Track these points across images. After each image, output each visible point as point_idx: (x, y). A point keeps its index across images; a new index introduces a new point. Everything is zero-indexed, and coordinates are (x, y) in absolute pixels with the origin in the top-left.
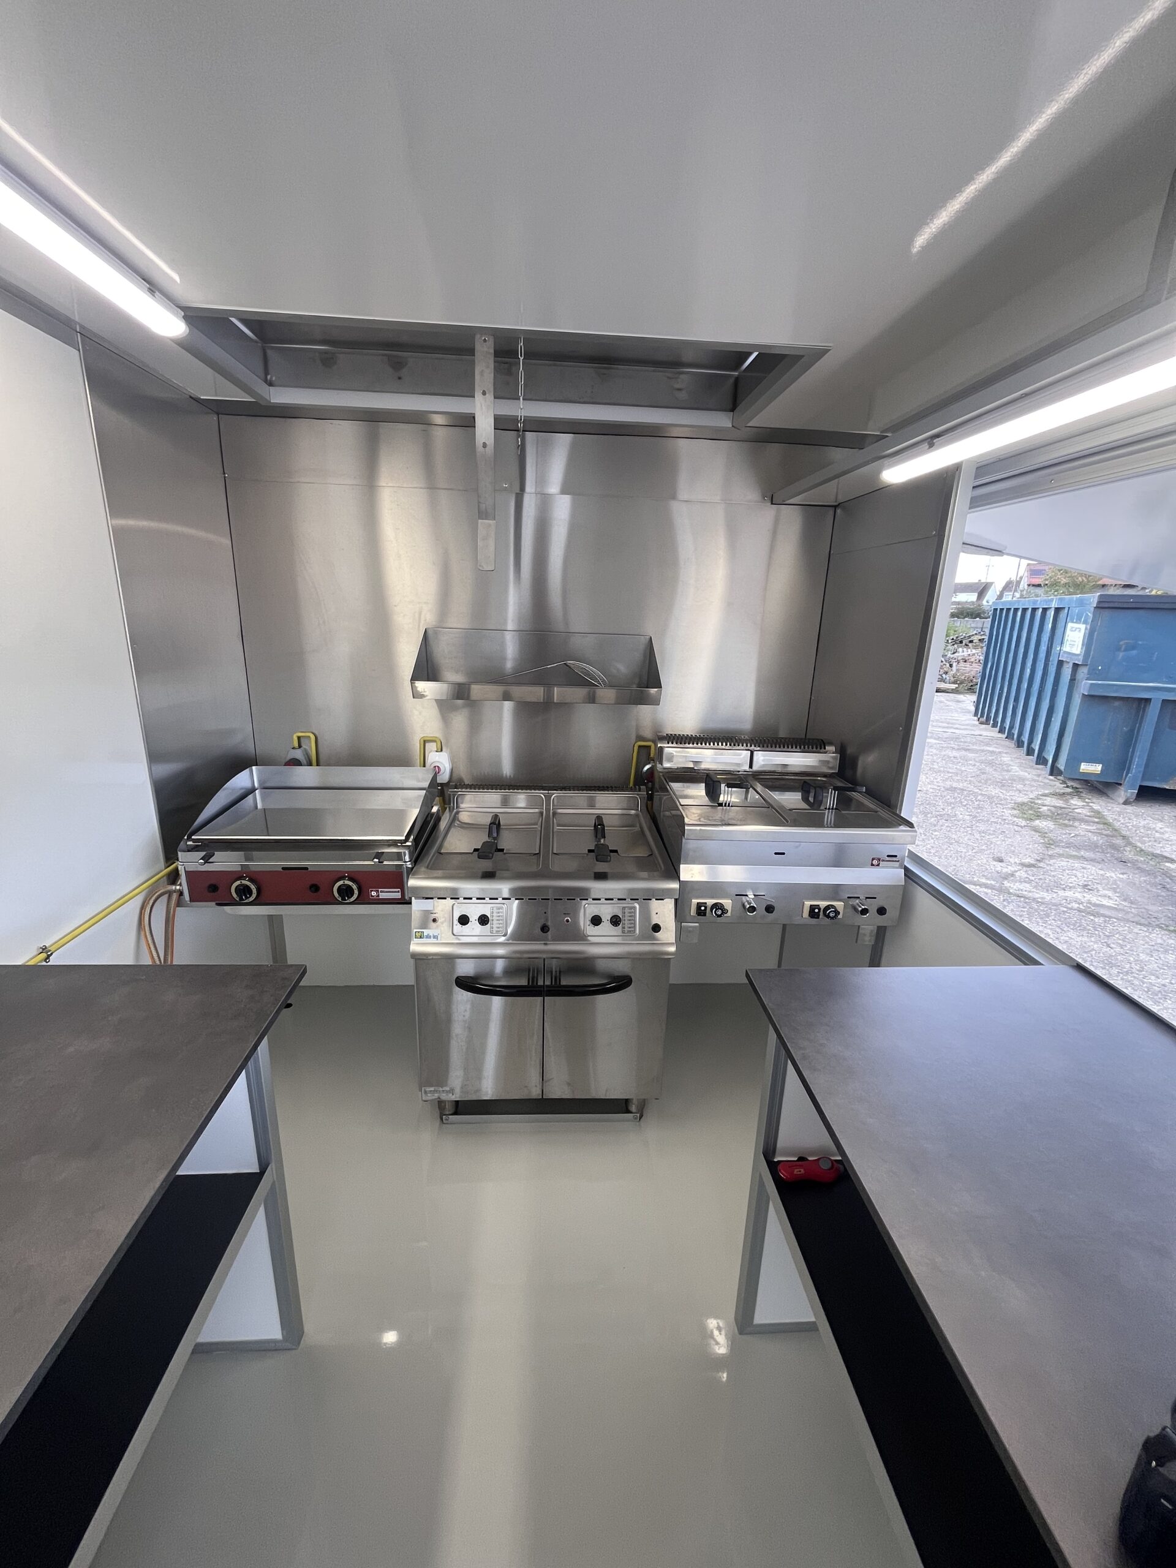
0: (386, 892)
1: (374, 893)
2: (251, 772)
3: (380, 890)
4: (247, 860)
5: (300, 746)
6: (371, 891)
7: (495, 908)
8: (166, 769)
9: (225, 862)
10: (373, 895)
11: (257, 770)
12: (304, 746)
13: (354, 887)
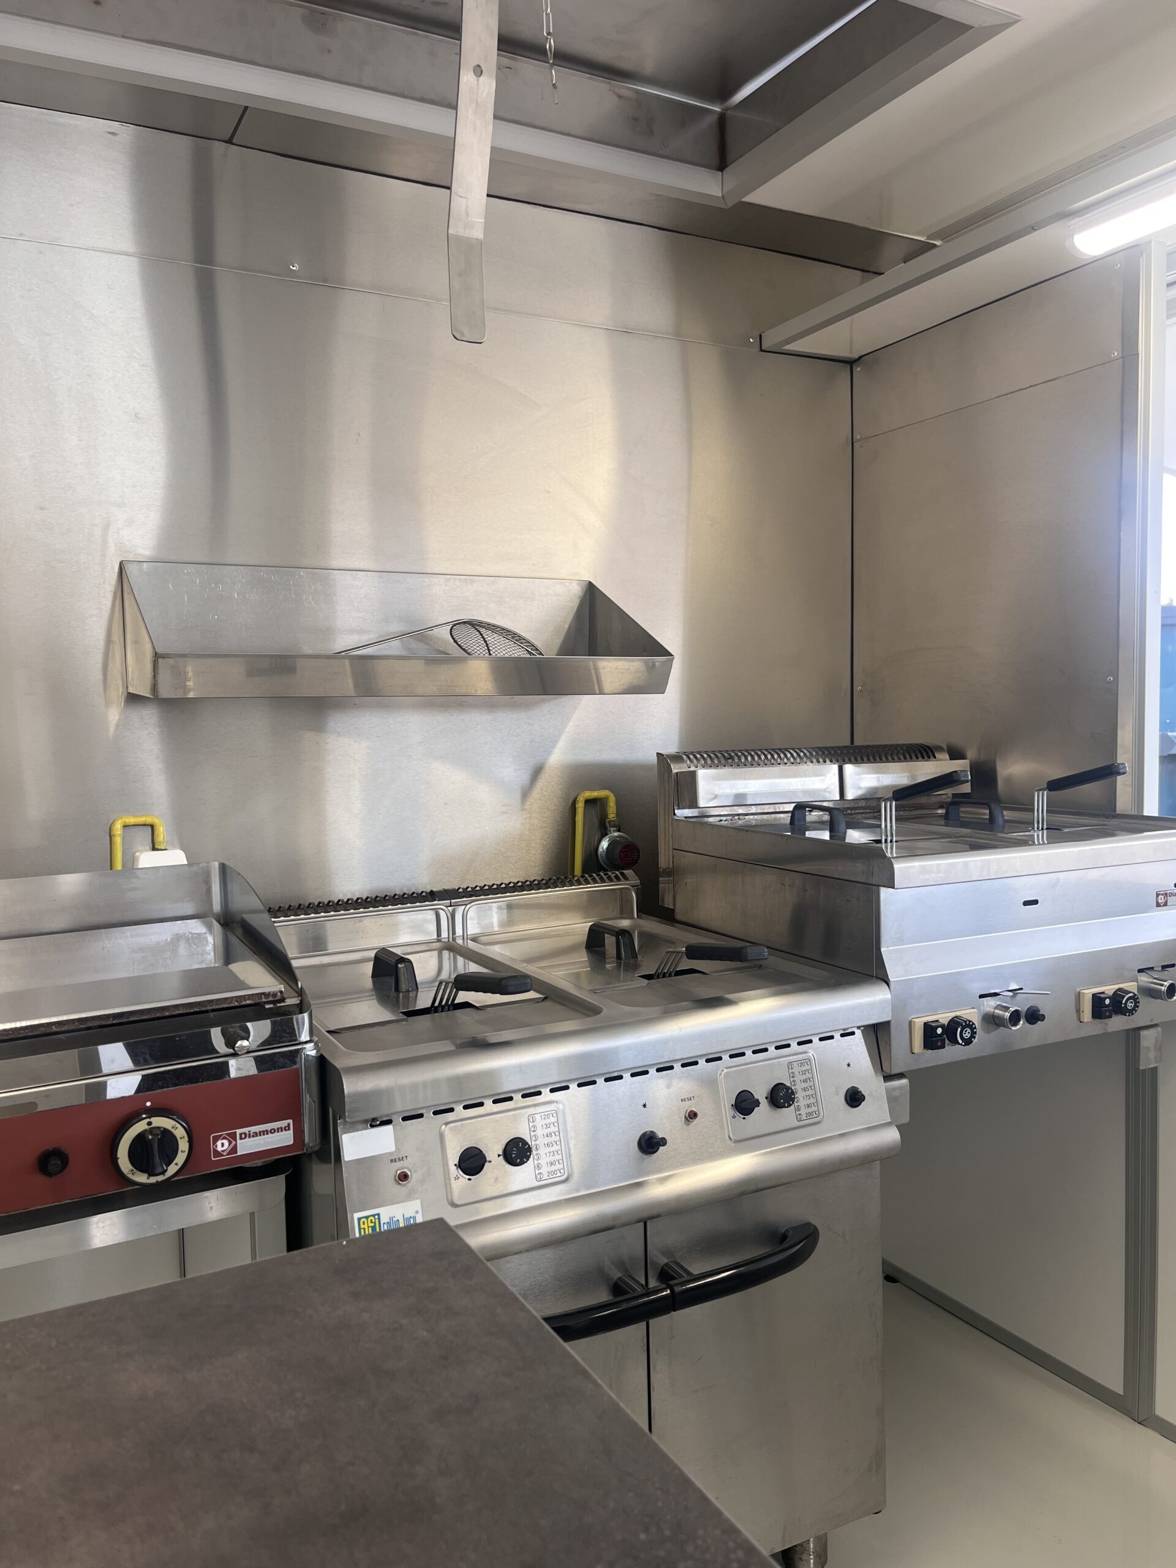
0: (256, 1134)
3: (238, 1131)
6: (216, 1139)
7: (538, 1117)
10: (219, 1148)
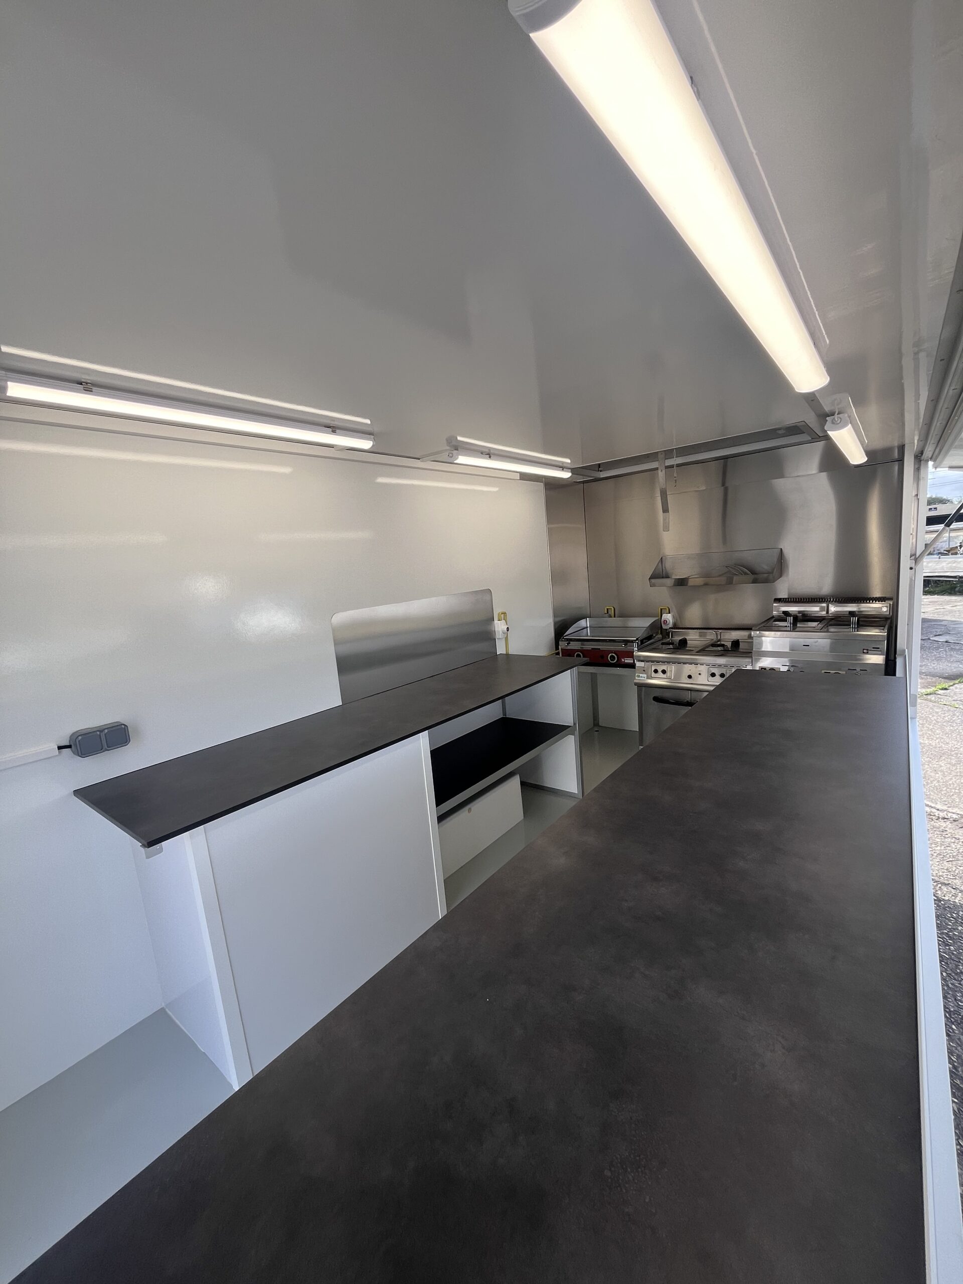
1: (623, 660)
2: (587, 620)
4: (582, 645)
5: (608, 613)
7: (669, 667)
8: (558, 619)
9: (574, 646)
11: (589, 620)
12: (609, 613)
13: (616, 656)
